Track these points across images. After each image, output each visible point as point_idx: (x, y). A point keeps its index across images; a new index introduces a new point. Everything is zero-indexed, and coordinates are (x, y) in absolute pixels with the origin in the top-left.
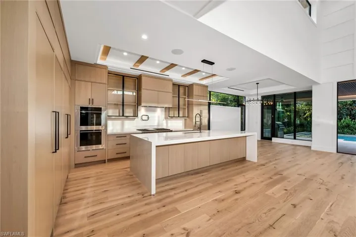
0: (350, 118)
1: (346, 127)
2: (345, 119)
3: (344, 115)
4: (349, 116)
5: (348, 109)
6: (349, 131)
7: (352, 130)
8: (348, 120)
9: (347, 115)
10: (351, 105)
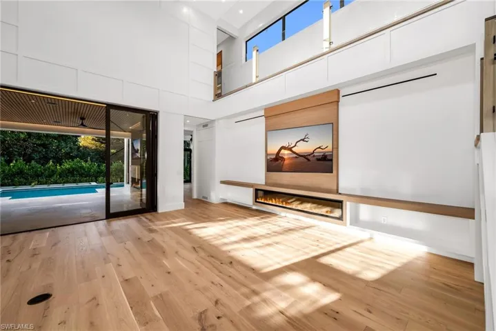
0: (24, 161)
1: (18, 174)
2: (16, 161)
3: (15, 155)
4: (23, 157)
5: (21, 146)
6: (22, 180)
7: (26, 179)
8: (20, 163)
9: (20, 155)
10: (24, 140)
